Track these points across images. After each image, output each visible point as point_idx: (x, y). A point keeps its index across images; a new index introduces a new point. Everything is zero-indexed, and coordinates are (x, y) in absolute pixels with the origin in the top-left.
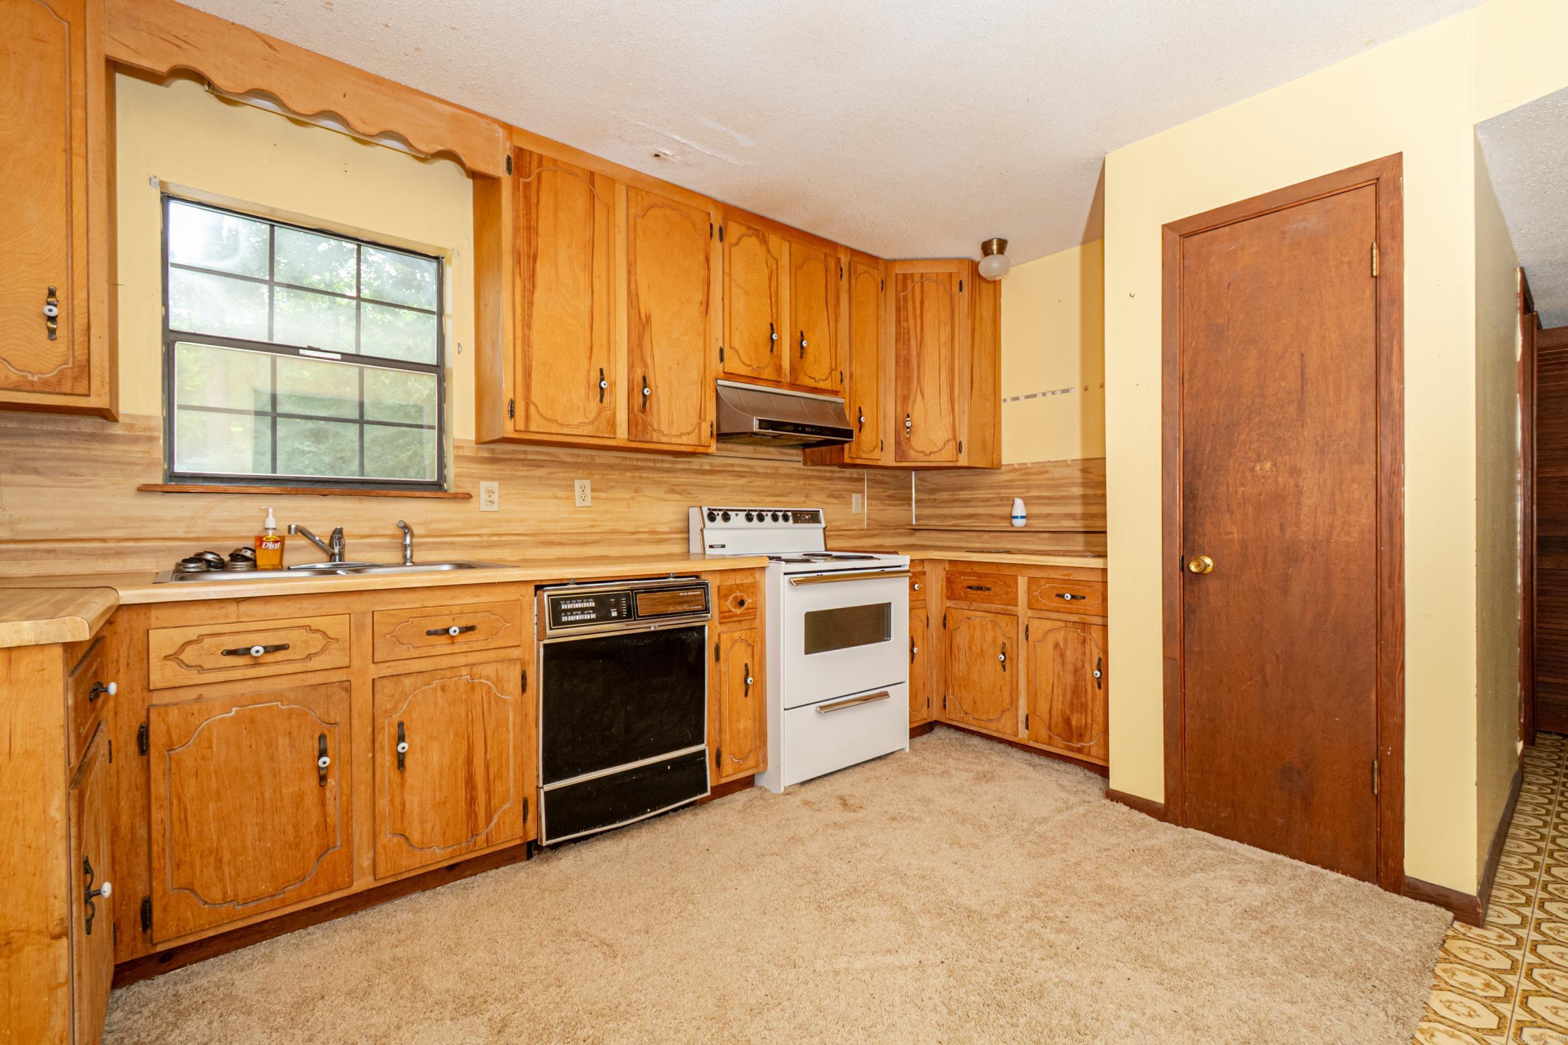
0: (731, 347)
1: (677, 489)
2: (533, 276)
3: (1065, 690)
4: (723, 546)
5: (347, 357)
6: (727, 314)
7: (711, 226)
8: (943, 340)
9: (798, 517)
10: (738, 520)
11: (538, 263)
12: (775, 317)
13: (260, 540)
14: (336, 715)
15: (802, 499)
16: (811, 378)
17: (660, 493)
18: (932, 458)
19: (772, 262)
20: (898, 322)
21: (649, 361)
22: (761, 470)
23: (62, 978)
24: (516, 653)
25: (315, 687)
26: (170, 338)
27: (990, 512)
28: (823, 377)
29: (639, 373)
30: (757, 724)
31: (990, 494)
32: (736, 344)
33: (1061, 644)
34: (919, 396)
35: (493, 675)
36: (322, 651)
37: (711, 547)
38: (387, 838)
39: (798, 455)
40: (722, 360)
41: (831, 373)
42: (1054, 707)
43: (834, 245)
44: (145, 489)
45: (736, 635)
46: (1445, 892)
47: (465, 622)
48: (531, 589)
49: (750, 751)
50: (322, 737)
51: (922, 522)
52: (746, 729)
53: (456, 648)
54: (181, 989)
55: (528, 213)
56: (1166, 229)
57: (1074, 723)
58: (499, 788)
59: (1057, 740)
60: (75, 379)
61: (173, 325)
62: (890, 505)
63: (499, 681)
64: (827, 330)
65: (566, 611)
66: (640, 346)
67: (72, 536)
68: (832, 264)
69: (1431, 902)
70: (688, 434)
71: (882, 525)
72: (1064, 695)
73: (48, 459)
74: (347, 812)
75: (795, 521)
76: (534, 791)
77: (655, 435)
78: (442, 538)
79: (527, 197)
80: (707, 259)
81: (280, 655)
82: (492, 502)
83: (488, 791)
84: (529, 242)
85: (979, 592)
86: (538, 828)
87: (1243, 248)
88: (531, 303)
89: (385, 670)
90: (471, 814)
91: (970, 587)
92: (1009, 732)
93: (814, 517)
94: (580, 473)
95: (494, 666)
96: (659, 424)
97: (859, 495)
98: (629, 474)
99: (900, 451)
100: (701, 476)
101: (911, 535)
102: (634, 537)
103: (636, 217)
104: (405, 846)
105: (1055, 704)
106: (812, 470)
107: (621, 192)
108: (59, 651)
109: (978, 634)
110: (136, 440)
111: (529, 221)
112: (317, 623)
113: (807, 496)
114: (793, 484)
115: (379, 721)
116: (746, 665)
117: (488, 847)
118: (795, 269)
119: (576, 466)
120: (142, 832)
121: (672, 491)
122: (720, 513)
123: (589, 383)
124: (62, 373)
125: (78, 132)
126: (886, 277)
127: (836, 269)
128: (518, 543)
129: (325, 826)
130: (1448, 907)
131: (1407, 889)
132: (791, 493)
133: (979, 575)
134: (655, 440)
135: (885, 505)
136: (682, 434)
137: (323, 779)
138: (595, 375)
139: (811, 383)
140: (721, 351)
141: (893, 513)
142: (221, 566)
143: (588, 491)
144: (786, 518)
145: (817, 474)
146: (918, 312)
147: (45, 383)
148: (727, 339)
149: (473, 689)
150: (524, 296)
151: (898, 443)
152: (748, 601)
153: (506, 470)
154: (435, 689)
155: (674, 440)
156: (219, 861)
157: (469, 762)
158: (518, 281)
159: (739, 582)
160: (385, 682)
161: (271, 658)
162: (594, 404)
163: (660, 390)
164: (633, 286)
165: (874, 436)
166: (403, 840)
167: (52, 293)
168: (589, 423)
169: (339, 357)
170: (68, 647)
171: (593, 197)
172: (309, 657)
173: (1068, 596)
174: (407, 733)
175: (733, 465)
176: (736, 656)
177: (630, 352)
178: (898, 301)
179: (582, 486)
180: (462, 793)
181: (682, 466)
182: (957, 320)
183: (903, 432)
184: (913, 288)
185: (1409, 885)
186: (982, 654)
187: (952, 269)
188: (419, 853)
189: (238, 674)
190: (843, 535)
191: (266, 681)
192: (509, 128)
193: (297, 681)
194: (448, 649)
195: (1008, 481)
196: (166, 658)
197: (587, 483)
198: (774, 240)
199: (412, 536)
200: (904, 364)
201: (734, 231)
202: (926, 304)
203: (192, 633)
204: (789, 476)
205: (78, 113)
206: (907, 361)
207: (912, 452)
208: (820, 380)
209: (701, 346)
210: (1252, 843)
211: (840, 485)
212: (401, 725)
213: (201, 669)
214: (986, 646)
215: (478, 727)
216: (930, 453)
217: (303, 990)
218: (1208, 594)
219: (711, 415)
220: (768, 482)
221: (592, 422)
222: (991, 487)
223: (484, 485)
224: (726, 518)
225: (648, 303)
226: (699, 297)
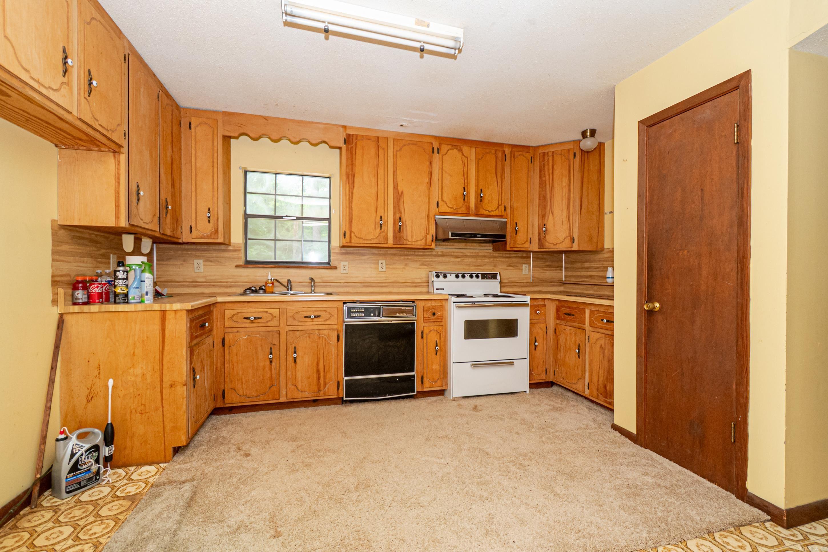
0: (442, 201)
1: (426, 263)
2: (353, 183)
3: (604, 370)
4: (443, 289)
5: (298, 218)
6: (440, 186)
7: (433, 148)
8: (564, 184)
9: (484, 276)
10: (451, 277)
11: (355, 177)
12: (466, 184)
13: (266, 283)
14: (276, 342)
15: (492, 268)
16: (486, 210)
17: (417, 265)
18: (558, 246)
19: (465, 159)
20: (540, 177)
21: (402, 211)
22: (468, 254)
23: (185, 396)
24: (335, 327)
25: (269, 331)
26: (246, 216)
27: (598, 275)
28: (494, 209)
29: (398, 216)
30: (442, 368)
31: (598, 265)
32: (445, 199)
33: (603, 346)
34: (551, 215)
35: (327, 334)
36: (271, 320)
37: (437, 289)
38: (290, 386)
39: (490, 246)
40: (438, 206)
41: (498, 207)
42: (600, 379)
43: (501, 145)
44: (237, 266)
45: (432, 328)
46: (767, 504)
47: (317, 314)
48: (342, 303)
49: (438, 379)
50: (271, 348)
51: (568, 279)
52: (436, 369)
53: (314, 323)
54: (231, 419)
55: (352, 158)
56: (640, 124)
57: (608, 388)
58: (328, 375)
59: (601, 397)
60: (215, 234)
61: (249, 212)
62: (547, 270)
63: (328, 336)
64: (496, 187)
65: (353, 312)
66: (399, 205)
67: (219, 281)
68: (500, 154)
69: (760, 509)
70: (421, 240)
71: (541, 281)
72: (604, 373)
73: (214, 257)
74: (279, 374)
75: (482, 278)
76: (342, 379)
77: (405, 241)
78: (326, 283)
79: (351, 153)
80: (431, 163)
81: (259, 320)
82: (345, 270)
83: (325, 376)
84: (352, 170)
85: (569, 317)
86: (343, 393)
87: (675, 132)
88: (352, 193)
89: (290, 328)
90: (318, 383)
91: (565, 314)
92: (581, 390)
93: (494, 276)
94: (381, 258)
95: (327, 331)
96: (407, 236)
97: (527, 265)
98: (403, 257)
99: (541, 244)
100: (437, 258)
101: (560, 286)
102: (404, 284)
103: (397, 151)
104: (296, 389)
105: (600, 378)
106: (496, 254)
107: (391, 143)
108: (185, 312)
109: (568, 338)
110: (235, 251)
111: (352, 161)
112: (270, 311)
113: (495, 266)
114: (487, 260)
115: (289, 345)
116: (436, 341)
117: (324, 396)
118: (478, 160)
119: (380, 255)
120: (223, 370)
121: (423, 265)
122: (442, 274)
123: (376, 222)
124: (211, 233)
125: (215, 160)
126: (534, 155)
127: (502, 156)
128: (355, 286)
129: (271, 378)
130: (768, 513)
131: (748, 499)
132: (486, 265)
133: (569, 308)
134: (405, 243)
135: (545, 270)
136: (418, 241)
137: (271, 362)
138: (378, 218)
139: (487, 213)
140: (438, 202)
141: (549, 274)
142: (256, 292)
143: (384, 265)
144: (477, 277)
145: (501, 255)
146: (551, 171)
147: (208, 236)
148: (440, 197)
149: (319, 338)
150: (349, 191)
151: (539, 239)
152: (438, 314)
153: (351, 257)
154: (307, 337)
155: (413, 243)
156: (242, 383)
157: (318, 364)
158: (348, 185)
159: (433, 305)
160: (291, 332)
161: (256, 321)
162: (378, 231)
163: (407, 223)
164: (395, 180)
165: (525, 237)
166: (295, 388)
167: (209, 209)
168: (375, 239)
169: (295, 218)
170: (188, 311)
171: (378, 146)
172: (267, 322)
173: (605, 321)
174: (297, 351)
175: (453, 252)
176: (432, 337)
177: (394, 207)
178: (540, 167)
179: (382, 262)
180: (315, 375)
181: (428, 253)
182: (572, 173)
183: (543, 234)
184: (548, 159)
185: (749, 497)
186: (570, 349)
187: (571, 147)
188: (300, 393)
189: (247, 325)
190: (516, 285)
191: (255, 328)
192: (345, 127)
193: (264, 329)
194: (311, 323)
195: (607, 257)
196: (229, 318)
197: (384, 262)
198: (466, 149)
199: (314, 283)
200: (543, 198)
201: (445, 148)
202: (555, 167)
203: (235, 312)
204: (485, 257)
205: (216, 155)
206: (545, 197)
207: (547, 243)
208: (492, 211)
209: (427, 201)
210: (676, 462)
211: (515, 260)
212: (295, 348)
213: (238, 322)
214: (572, 345)
215: (321, 353)
216: (557, 244)
217: (257, 426)
218: (657, 322)
219: (432, 231)
220: (473, 260)
221: (377, 238)
222: (599, 261)
223: (343, 263)
224: (445, 276)
225: (401, 186)
226: (427, 180)
